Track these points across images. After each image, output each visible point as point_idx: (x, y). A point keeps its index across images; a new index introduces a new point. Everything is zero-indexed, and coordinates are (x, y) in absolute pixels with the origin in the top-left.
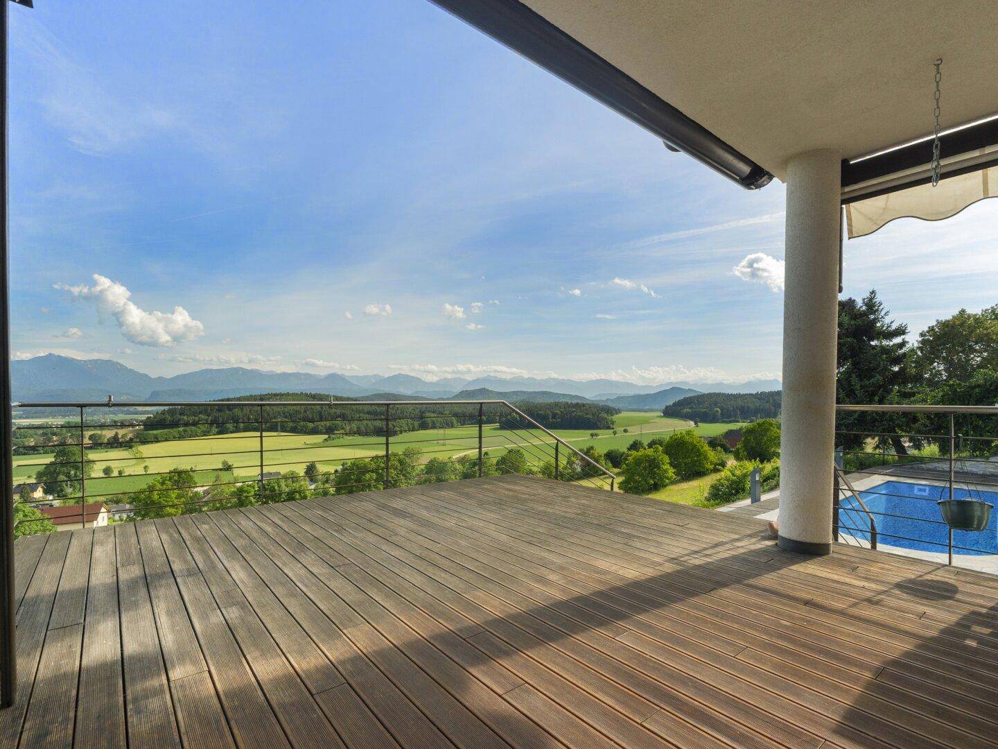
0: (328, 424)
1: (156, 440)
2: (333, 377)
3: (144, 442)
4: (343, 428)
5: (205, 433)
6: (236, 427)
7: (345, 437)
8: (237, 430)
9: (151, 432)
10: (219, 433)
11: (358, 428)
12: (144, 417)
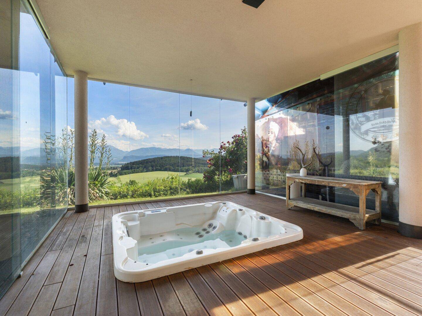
0: (187, 168)
1: (126, 174)
2: (188, 150)
3: (121, 174)
4: (192, 170)
5: (142, 172)
6: (153, 169)
7: (193, 173)
8: (153, 170)
9: (123, 171)
10: (147, 171)
11: (198, 170)
12: (121, 166)
